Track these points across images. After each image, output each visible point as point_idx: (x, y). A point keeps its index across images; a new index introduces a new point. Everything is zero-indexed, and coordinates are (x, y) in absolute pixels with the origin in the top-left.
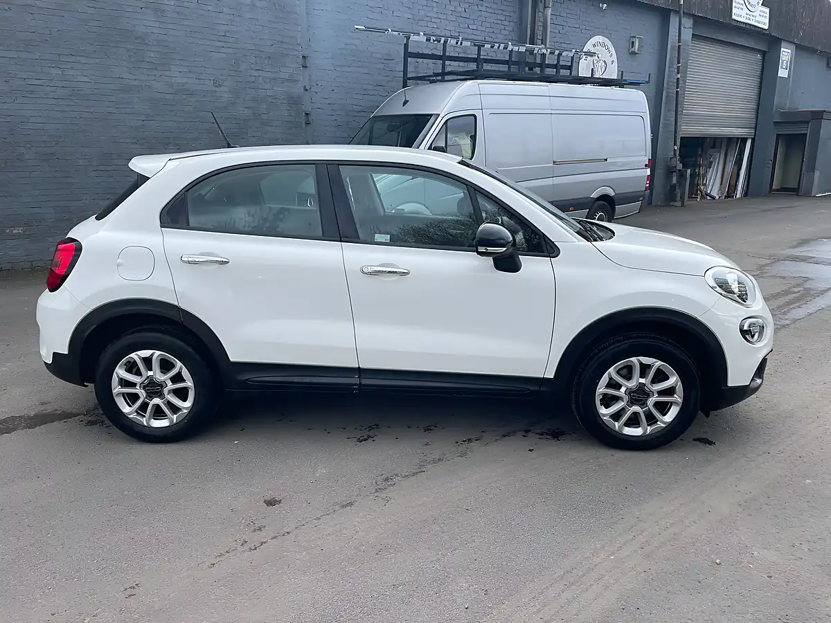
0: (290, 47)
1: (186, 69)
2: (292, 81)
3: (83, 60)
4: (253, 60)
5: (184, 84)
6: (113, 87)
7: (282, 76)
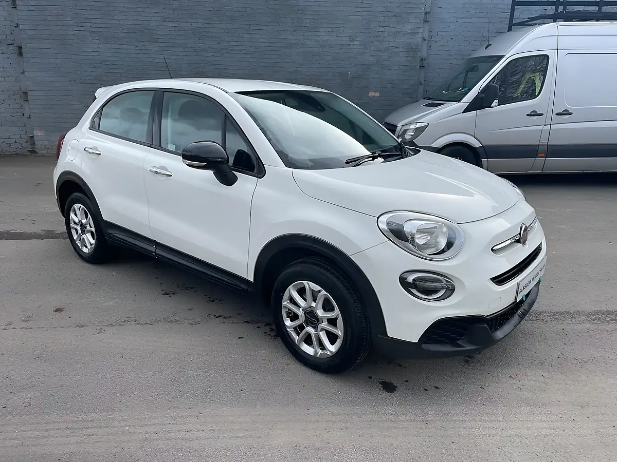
0: (415, 6)
1: (330, 30)
2: (413, 33)
3: (264, 28)
4: (382, 19)
5: (327, 41)
6: (280, 45)
7: (405, 30)
